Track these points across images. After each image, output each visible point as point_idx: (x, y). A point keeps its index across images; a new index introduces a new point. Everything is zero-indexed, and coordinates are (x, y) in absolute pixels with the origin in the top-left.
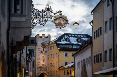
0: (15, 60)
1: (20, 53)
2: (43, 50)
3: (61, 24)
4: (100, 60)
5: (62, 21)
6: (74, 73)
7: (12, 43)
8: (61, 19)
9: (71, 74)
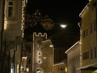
0: (8, 57)
1: (14, 50)
2: (39, 47)
3: (48, 27)
4: (87, 57)
5: (49, 24)
6: (67, 69)
7: (5, 42)
8: (48, 22)
9: (64, 70)
